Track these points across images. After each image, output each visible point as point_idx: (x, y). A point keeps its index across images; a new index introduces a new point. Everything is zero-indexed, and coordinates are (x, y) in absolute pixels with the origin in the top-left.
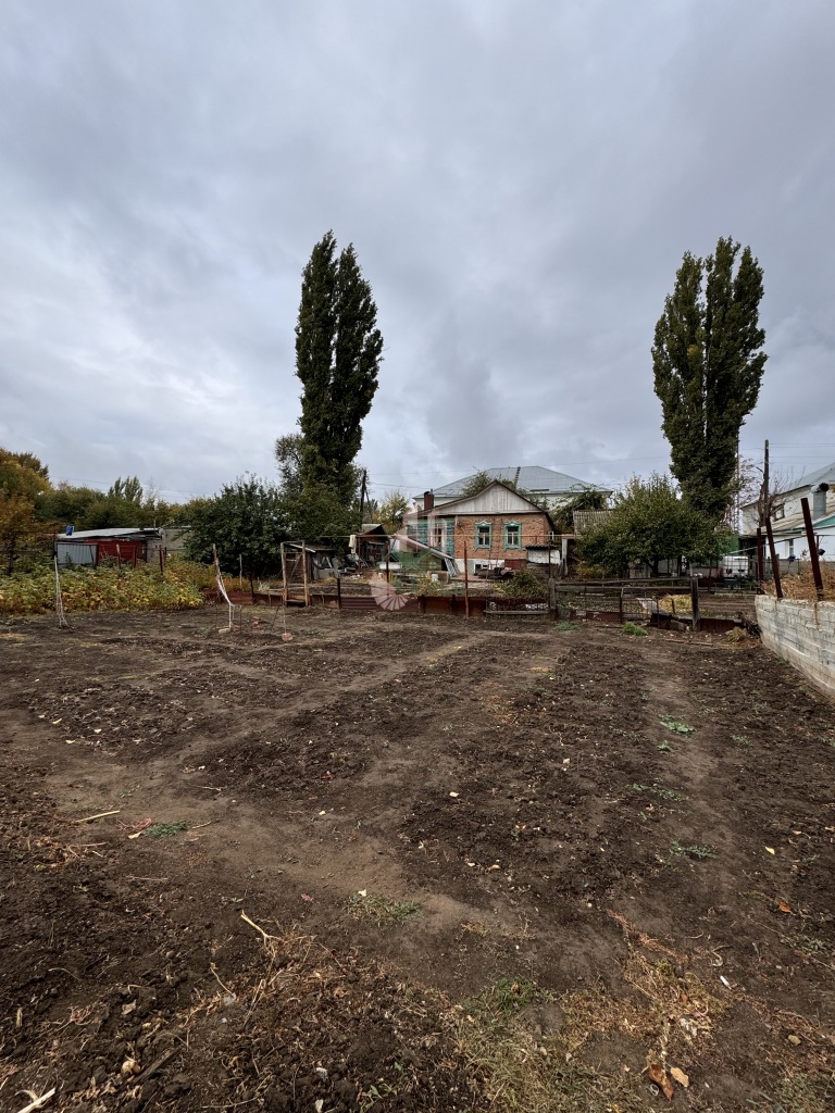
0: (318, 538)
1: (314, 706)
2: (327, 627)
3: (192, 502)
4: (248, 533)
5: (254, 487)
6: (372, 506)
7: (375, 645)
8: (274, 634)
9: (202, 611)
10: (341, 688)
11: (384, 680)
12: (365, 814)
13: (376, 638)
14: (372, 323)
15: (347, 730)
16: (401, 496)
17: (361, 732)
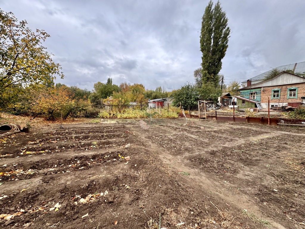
0: (208, 99)
1: (215, 149)
2: (213, 125)
3: (173, 91)
4: (188, 98)
5: (189, 86)
6: (225, 87)
7: (231, 133)
8: (198, 126)
9: (178, 119)
10: (223, 145)
11: (237, 145)
12: (240, 186)
13: (231, 130)
14: (226, 25)
15: (227, 159)
16: (236, 83)
17: (233, 160)
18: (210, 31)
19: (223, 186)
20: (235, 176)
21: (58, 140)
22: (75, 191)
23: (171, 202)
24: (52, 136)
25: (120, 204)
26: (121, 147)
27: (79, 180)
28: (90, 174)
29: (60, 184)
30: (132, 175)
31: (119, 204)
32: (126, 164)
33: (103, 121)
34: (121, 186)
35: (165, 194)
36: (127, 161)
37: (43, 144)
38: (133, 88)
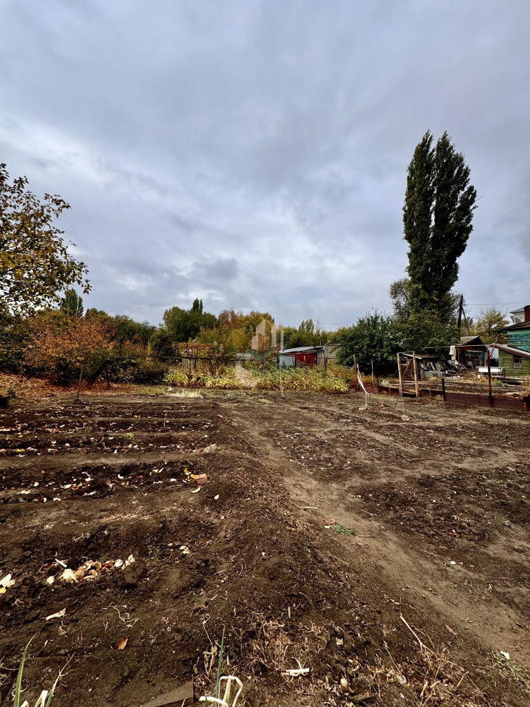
0: (423, 349)
1: (433, 473)
2: (435, 414)
3: (340, 330)
4: (374, 347)
5: (377, 318)
6: (468, 323)
7: (481, 434)
8: (396, 415)
9: (348, 395)
10: (455, 464)
11: (496, 466)
12: (496, 581)
13: (481, 428)
14: (466, 182)
15: (465, 500)
16: (497, 313)
17: (479, 506)
18: (427, 197)
19: (444, 574)
20: (482, 550)
21: (61, 427)
22: (57, 548)
23: (281, 603)
24: (52, 418)
25: (150, 594)
26: (194, 451)
27: (74, 523)
28: (105, 511)
29: (28, 528)
30: (202, 522)
31: (149, 592)
32: (193, 492)
33: (171, 392)
34: (171, 547)
35: (272, 579)
36: (199, 485)
37: (28, 434)
38: (247, 322)
